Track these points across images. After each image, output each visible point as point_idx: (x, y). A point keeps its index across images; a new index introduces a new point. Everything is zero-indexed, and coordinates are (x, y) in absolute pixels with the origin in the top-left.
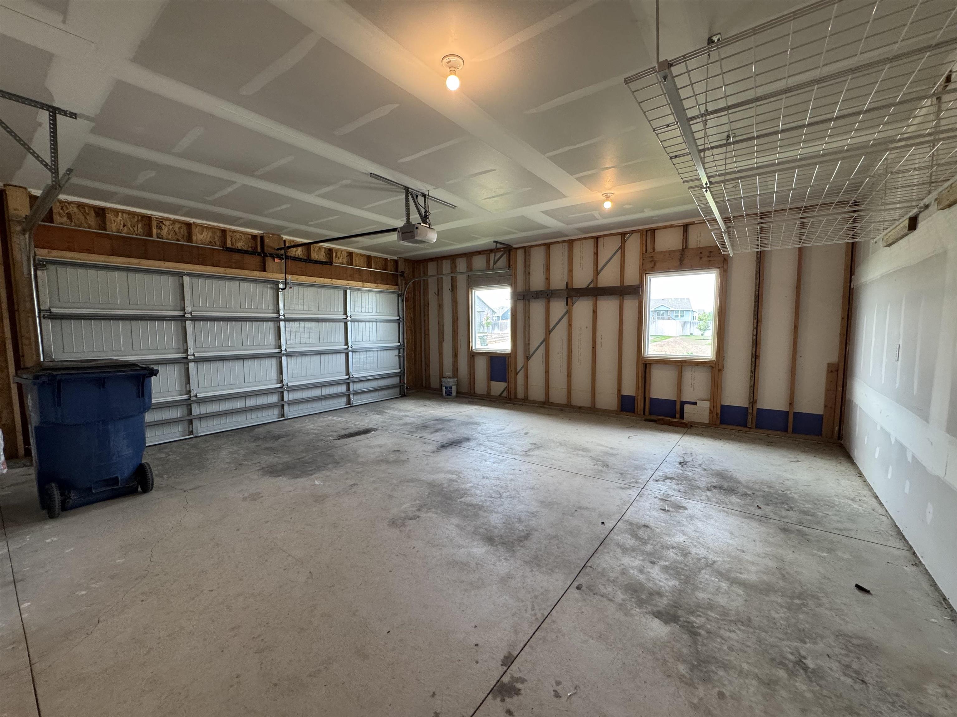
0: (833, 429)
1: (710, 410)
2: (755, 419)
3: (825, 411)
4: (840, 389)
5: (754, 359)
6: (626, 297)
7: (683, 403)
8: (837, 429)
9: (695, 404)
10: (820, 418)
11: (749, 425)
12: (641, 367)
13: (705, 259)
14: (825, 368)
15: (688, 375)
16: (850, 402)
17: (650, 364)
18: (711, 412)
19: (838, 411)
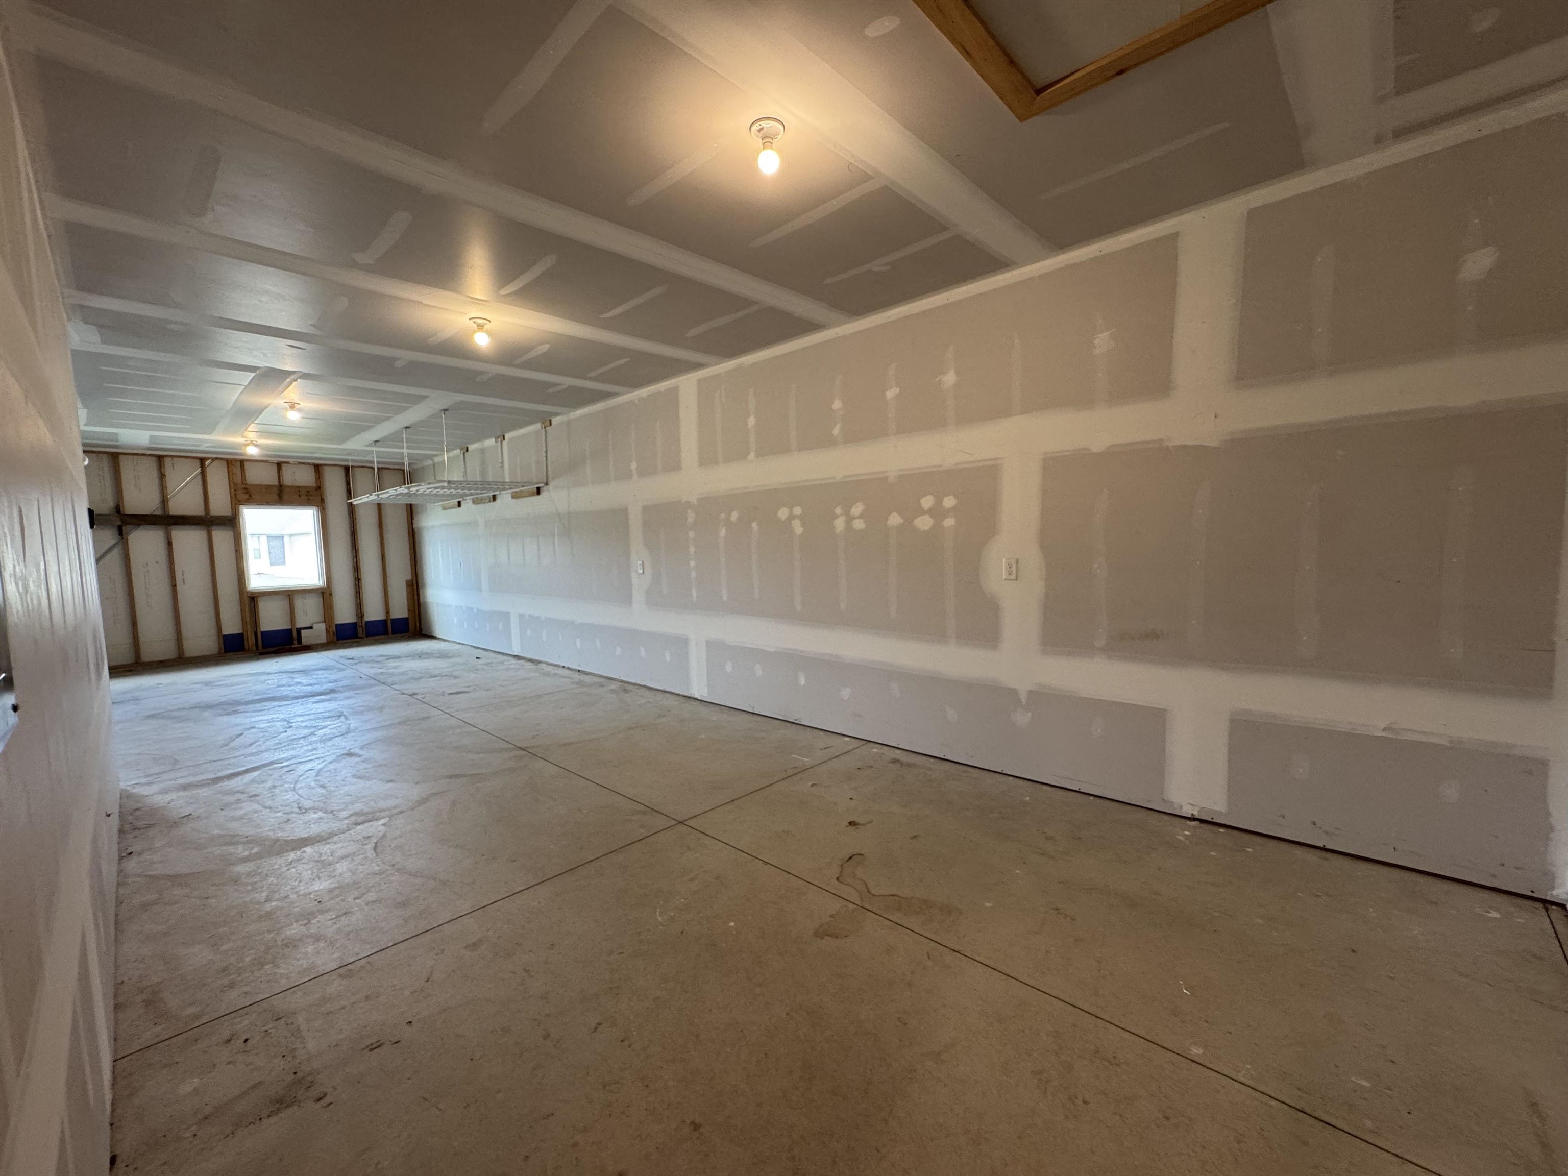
0: (416, 625)
1: (326, 630)
2: (364, 630)
3: (409, 614)
4: (416, 597)
5: (357, 582)
6: (214, 528)
7: (299, 631)
8: (418, 624)
9: (311, 628)
10: (406, 620)
11: (360, 635)
12: (247, 601)
13: (304, 498)
14: (404, 583)
15: (299, 603)
16: (425, 604)
17: (257, 597)
18: (327, 631)
19: (417, 612)
